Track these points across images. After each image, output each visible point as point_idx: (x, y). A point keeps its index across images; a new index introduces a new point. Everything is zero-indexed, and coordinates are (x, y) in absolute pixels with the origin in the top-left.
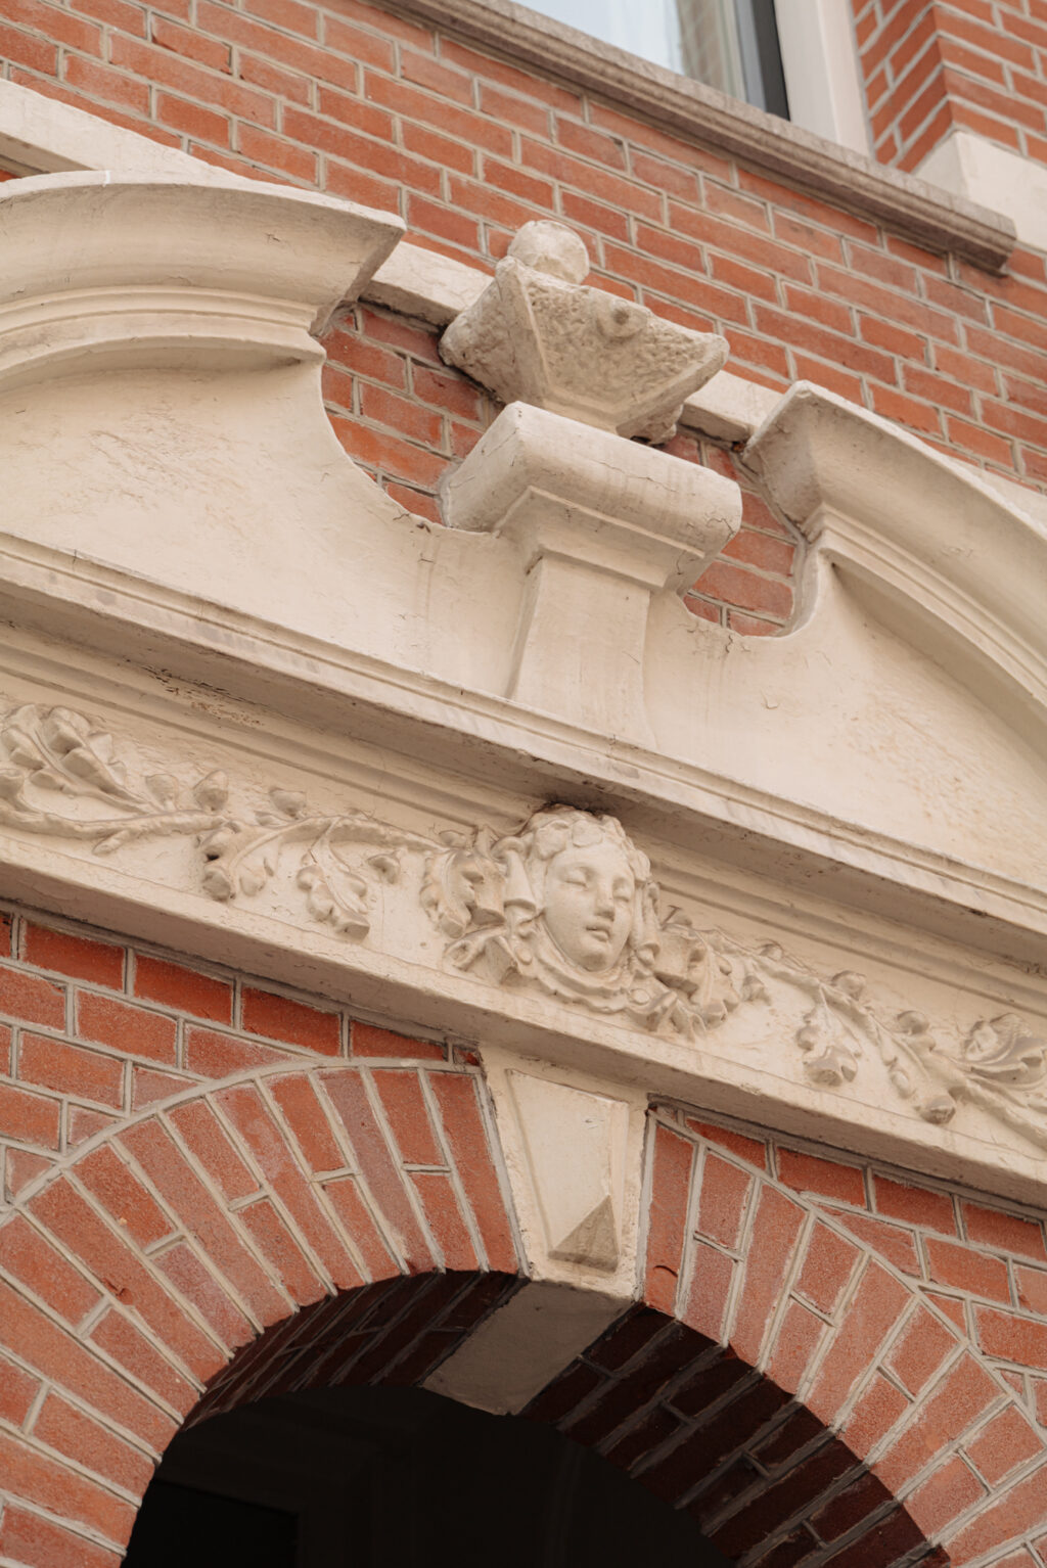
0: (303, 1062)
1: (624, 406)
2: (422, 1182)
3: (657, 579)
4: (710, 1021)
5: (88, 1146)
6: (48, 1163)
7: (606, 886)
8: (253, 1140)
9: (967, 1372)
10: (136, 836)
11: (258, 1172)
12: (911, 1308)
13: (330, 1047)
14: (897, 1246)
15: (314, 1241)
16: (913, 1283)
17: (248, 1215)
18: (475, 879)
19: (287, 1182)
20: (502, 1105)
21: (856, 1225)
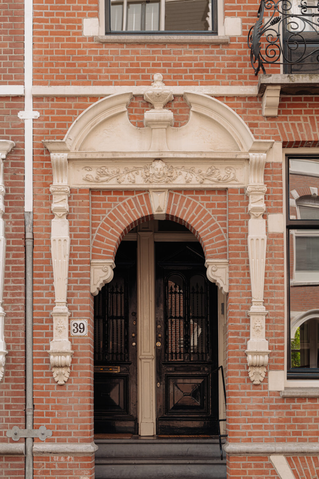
0: (130, 197)
1: (163, 102)
2: (143, 207)
3: (166, 127)
4: (174, 180)
5: (109, 213)
6: (105, 216)
7: (159, 170)
8: (125, 208)
9: (204, 210)
10: (110, 179)
11: (125, 211)
12: (198, 205)
13: (133, 194)
14: (197, 199)
15: (131, 216)
16: (198, 202)
17: (125, 216)
18: (146, 173)
19: (129, 211)
20: (151, 196)
21: (192, 197)
